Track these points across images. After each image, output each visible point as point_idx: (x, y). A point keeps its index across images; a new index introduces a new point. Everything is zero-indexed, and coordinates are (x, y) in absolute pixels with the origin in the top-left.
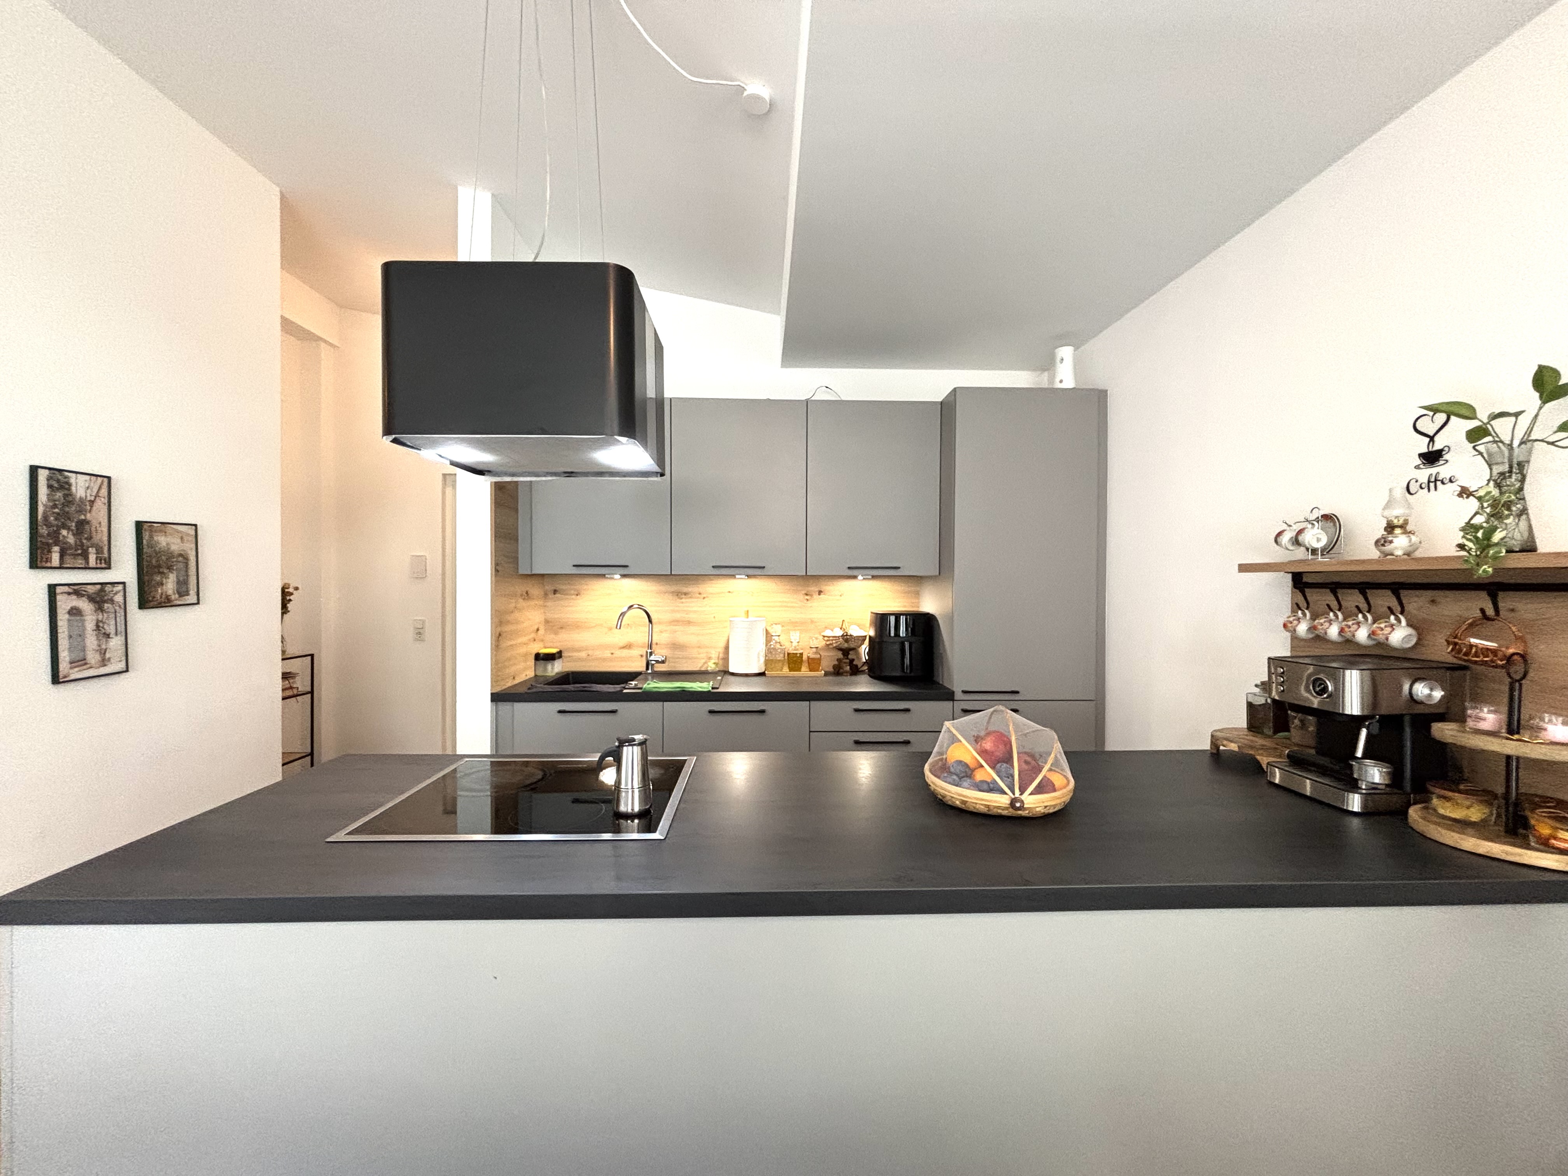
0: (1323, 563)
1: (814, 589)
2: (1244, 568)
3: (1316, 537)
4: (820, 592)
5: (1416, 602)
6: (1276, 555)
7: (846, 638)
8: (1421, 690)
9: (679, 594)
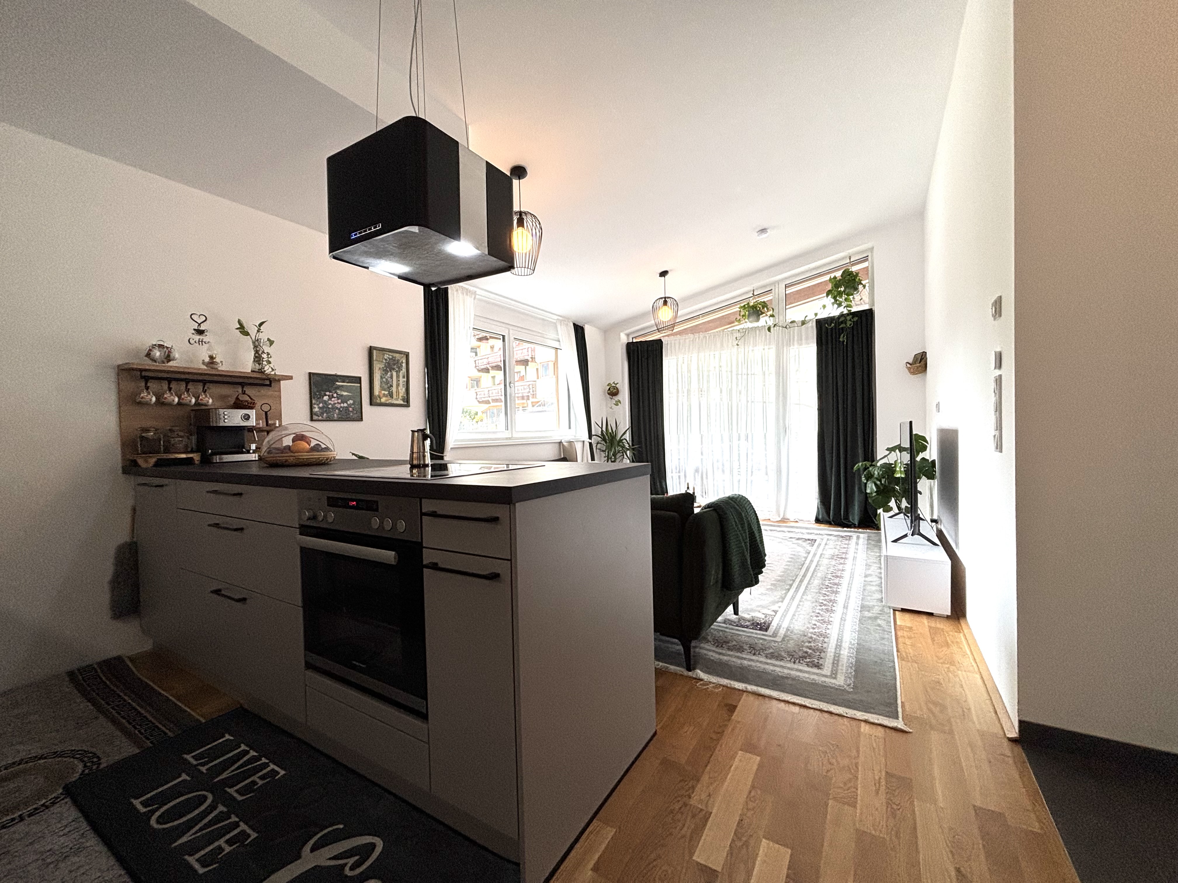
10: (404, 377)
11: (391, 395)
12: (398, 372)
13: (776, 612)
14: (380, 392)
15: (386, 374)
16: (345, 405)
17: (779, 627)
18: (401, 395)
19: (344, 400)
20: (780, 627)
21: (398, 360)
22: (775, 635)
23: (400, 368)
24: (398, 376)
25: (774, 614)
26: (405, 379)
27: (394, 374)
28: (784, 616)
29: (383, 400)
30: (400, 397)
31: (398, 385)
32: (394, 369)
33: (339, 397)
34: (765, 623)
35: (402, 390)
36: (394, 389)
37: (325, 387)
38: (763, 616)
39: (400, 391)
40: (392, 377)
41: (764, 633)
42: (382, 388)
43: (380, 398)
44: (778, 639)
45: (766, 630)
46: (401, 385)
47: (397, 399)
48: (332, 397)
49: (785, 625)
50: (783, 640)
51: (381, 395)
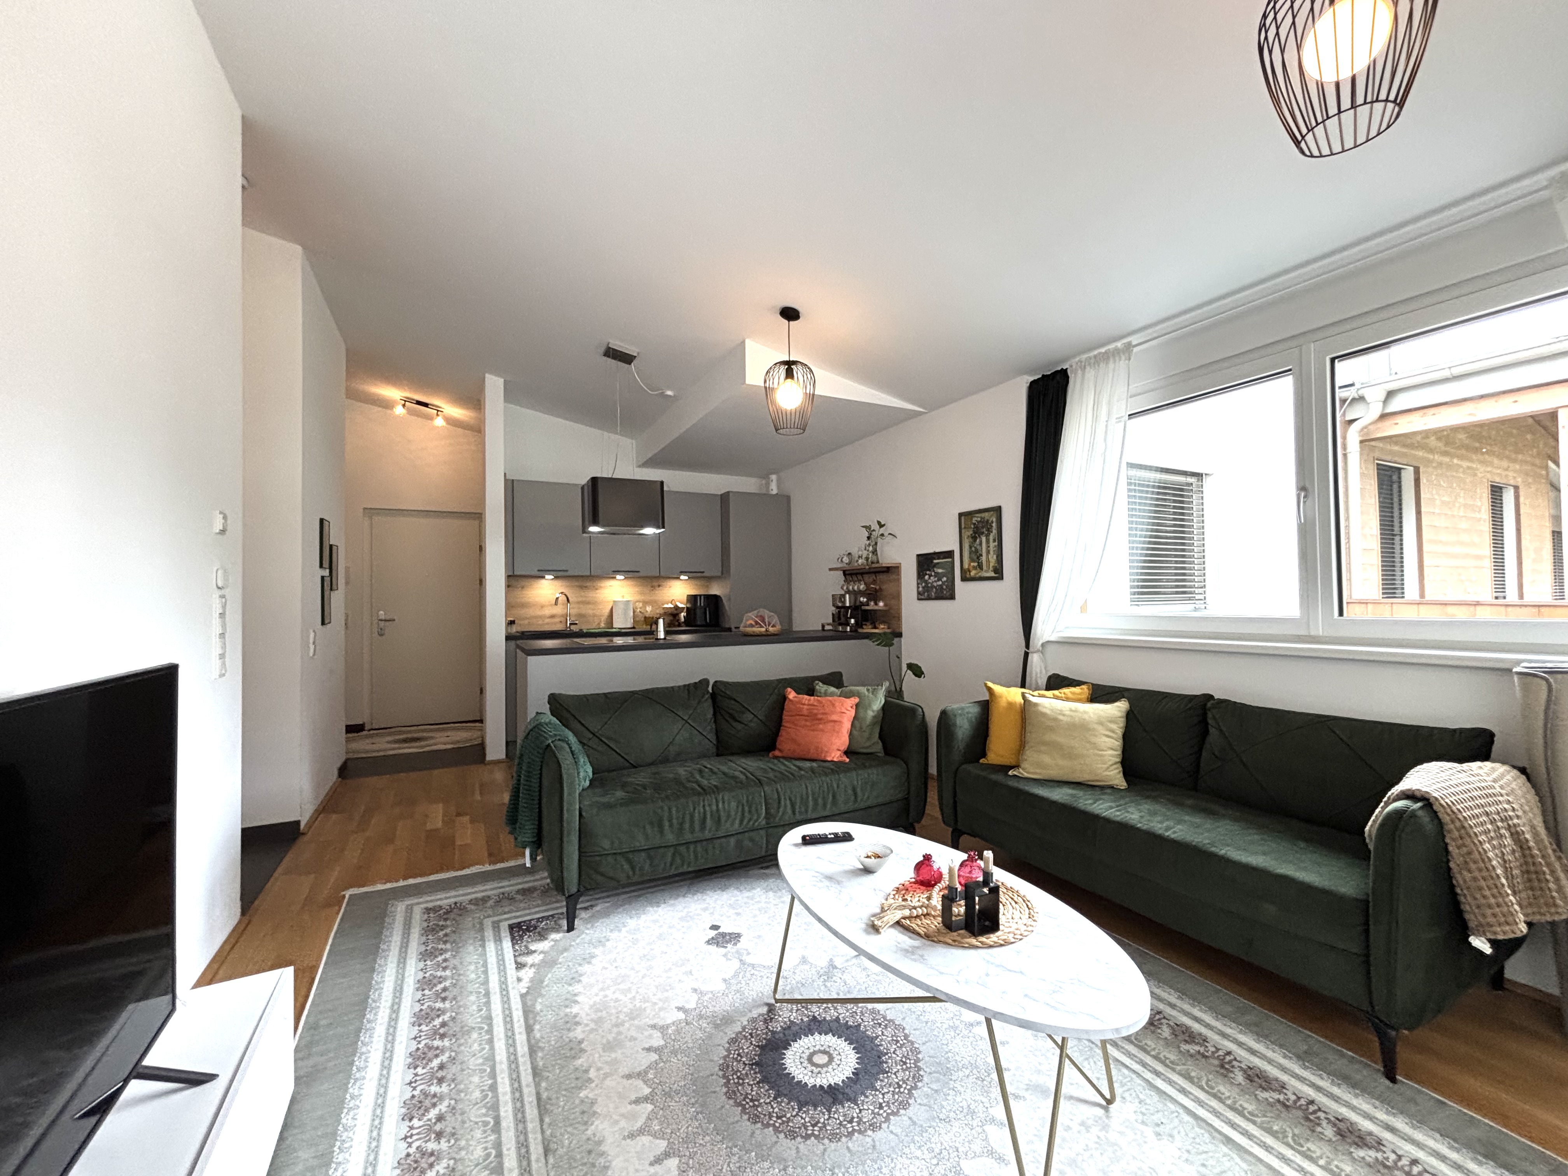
0: (848, 568)
1: (655, 584)
2: (830, 570)
3: (846, 560)
4: (659, 586)
5: (866, 577)
6: (839, 565)
7: (676, 607)
8: (862, 599)
9: (582, 587)
10: (994, 541)
11: (980, 566)
12: (987, 536)
13: (520, 966)
14: (969, 565)
15: (975, 541)
16: (940, 583)
17: (498, 940)
18: (992, 565)
19: (939, 577)
20: (495, 941)
21: (988, 521)
22: (496, 927)
23: (989, 531)
24: (988, 541)
25: (519, 959)
26: (996, 543)
27: (984, 539)
28: (501, 962)
29: (973, 573)
30: (991, 568)
31: (988, 552)
32: (983, 533)
33: (937, 574)
34: (521, 937)
35: (993, 558)
36: (984, 558)
37: (926, 567)
38: (533, 947)
39: (991, 560)
40: (981, 544)
41: (511, 922)
42: (972, 560)
43: (970, 572)
44: (488, 922)
45: (511, 927)
46: (992, 552)
47: (987, 571)
48: (930, 576)
49: (491, 947)
50: (481, 924)
51: (971, 568)
